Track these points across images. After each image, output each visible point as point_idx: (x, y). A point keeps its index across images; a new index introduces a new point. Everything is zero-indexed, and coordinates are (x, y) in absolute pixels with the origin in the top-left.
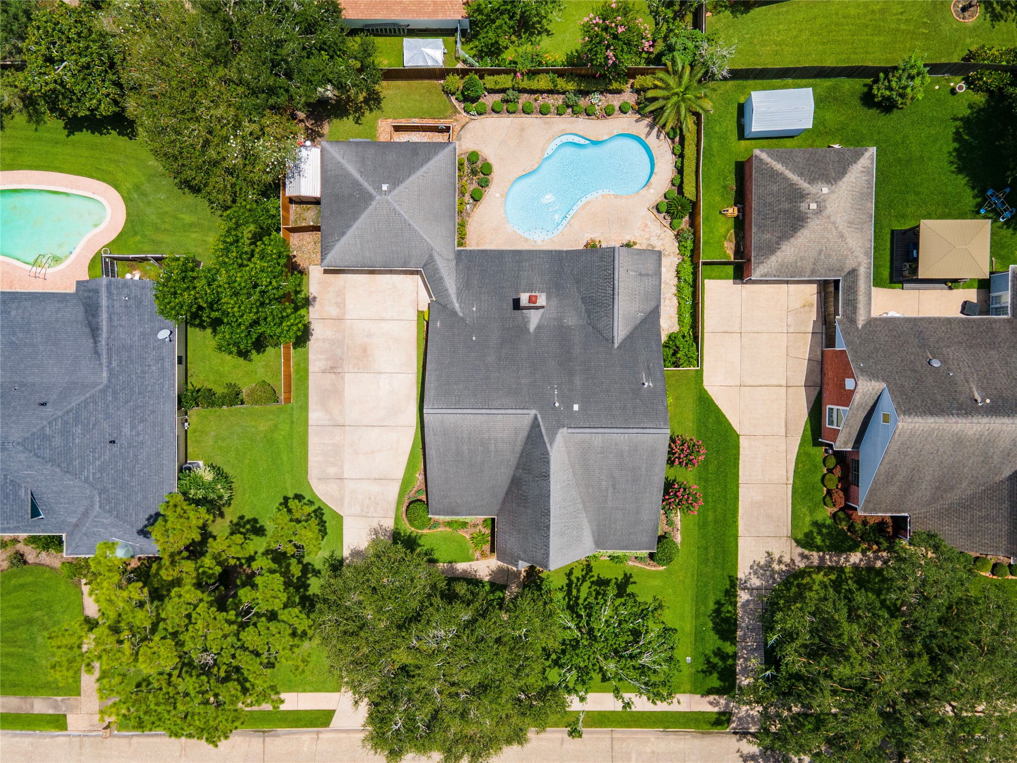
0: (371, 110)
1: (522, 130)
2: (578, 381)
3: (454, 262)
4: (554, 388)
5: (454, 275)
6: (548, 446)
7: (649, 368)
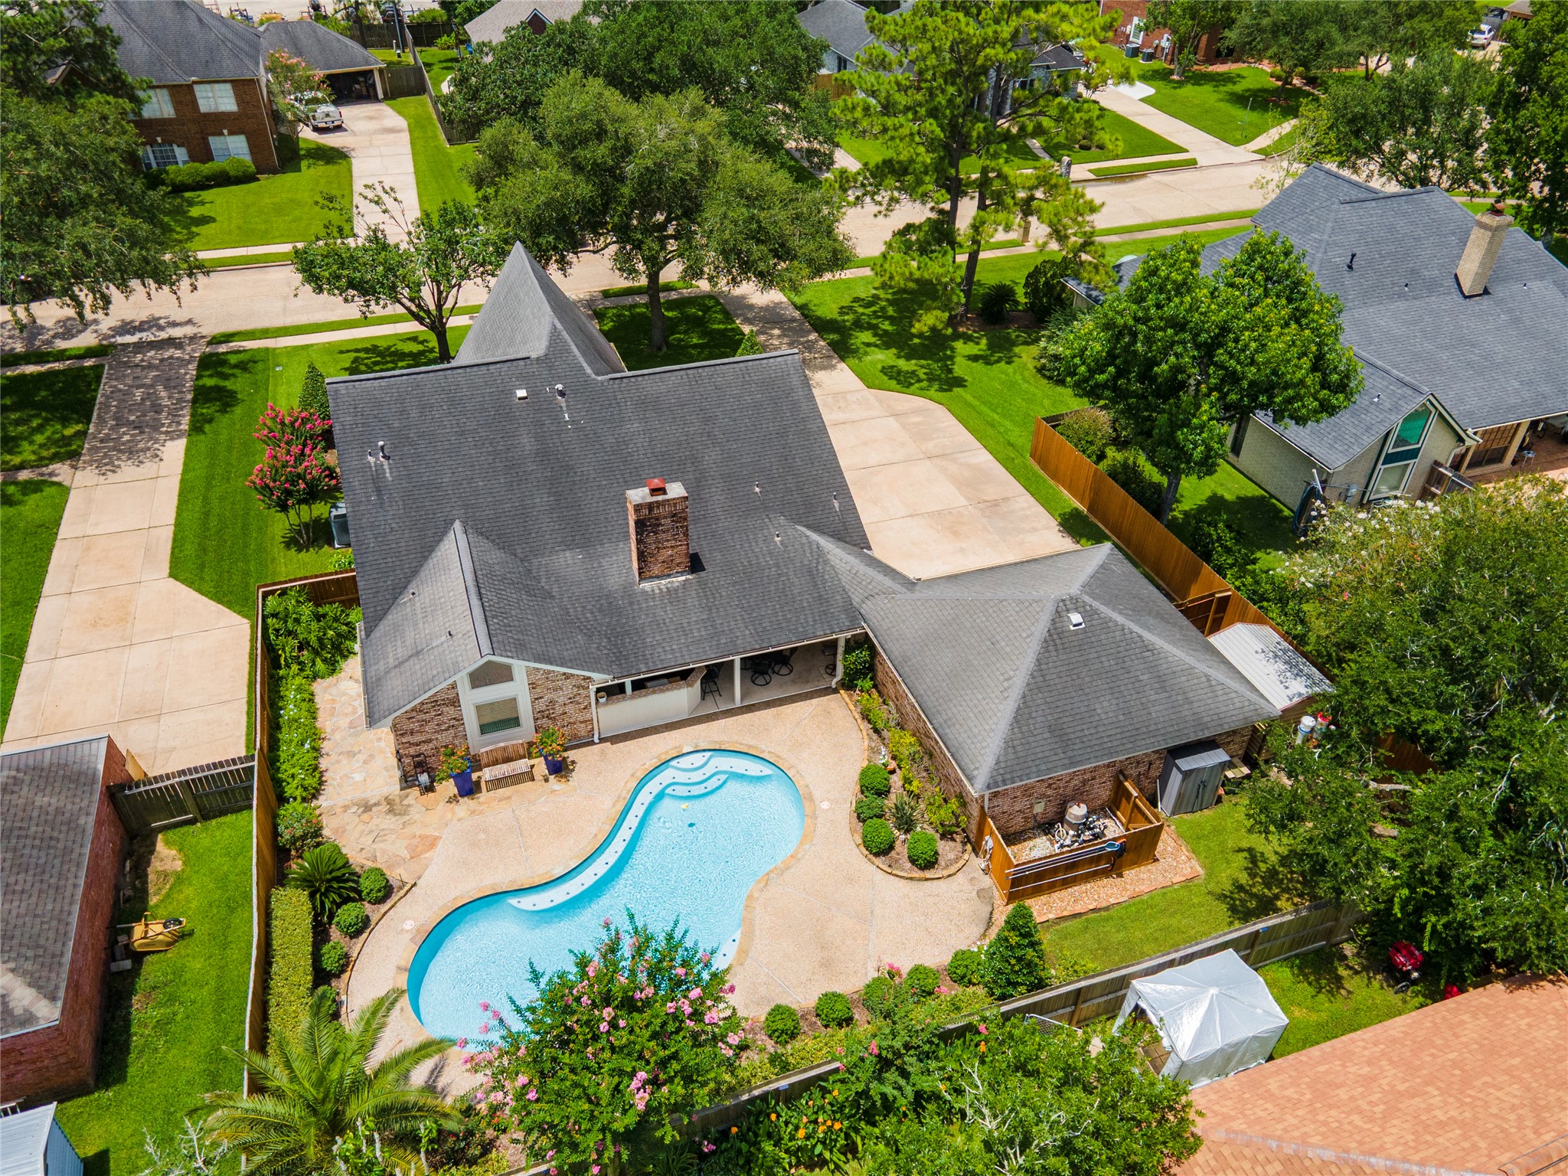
0: (1240, 888)
1: (827, 964)
2: (526, 442)
3: (856, 600)
4: (572, 422)
5: (845, 580)
6: (559, 326)
7: (379, 491)
